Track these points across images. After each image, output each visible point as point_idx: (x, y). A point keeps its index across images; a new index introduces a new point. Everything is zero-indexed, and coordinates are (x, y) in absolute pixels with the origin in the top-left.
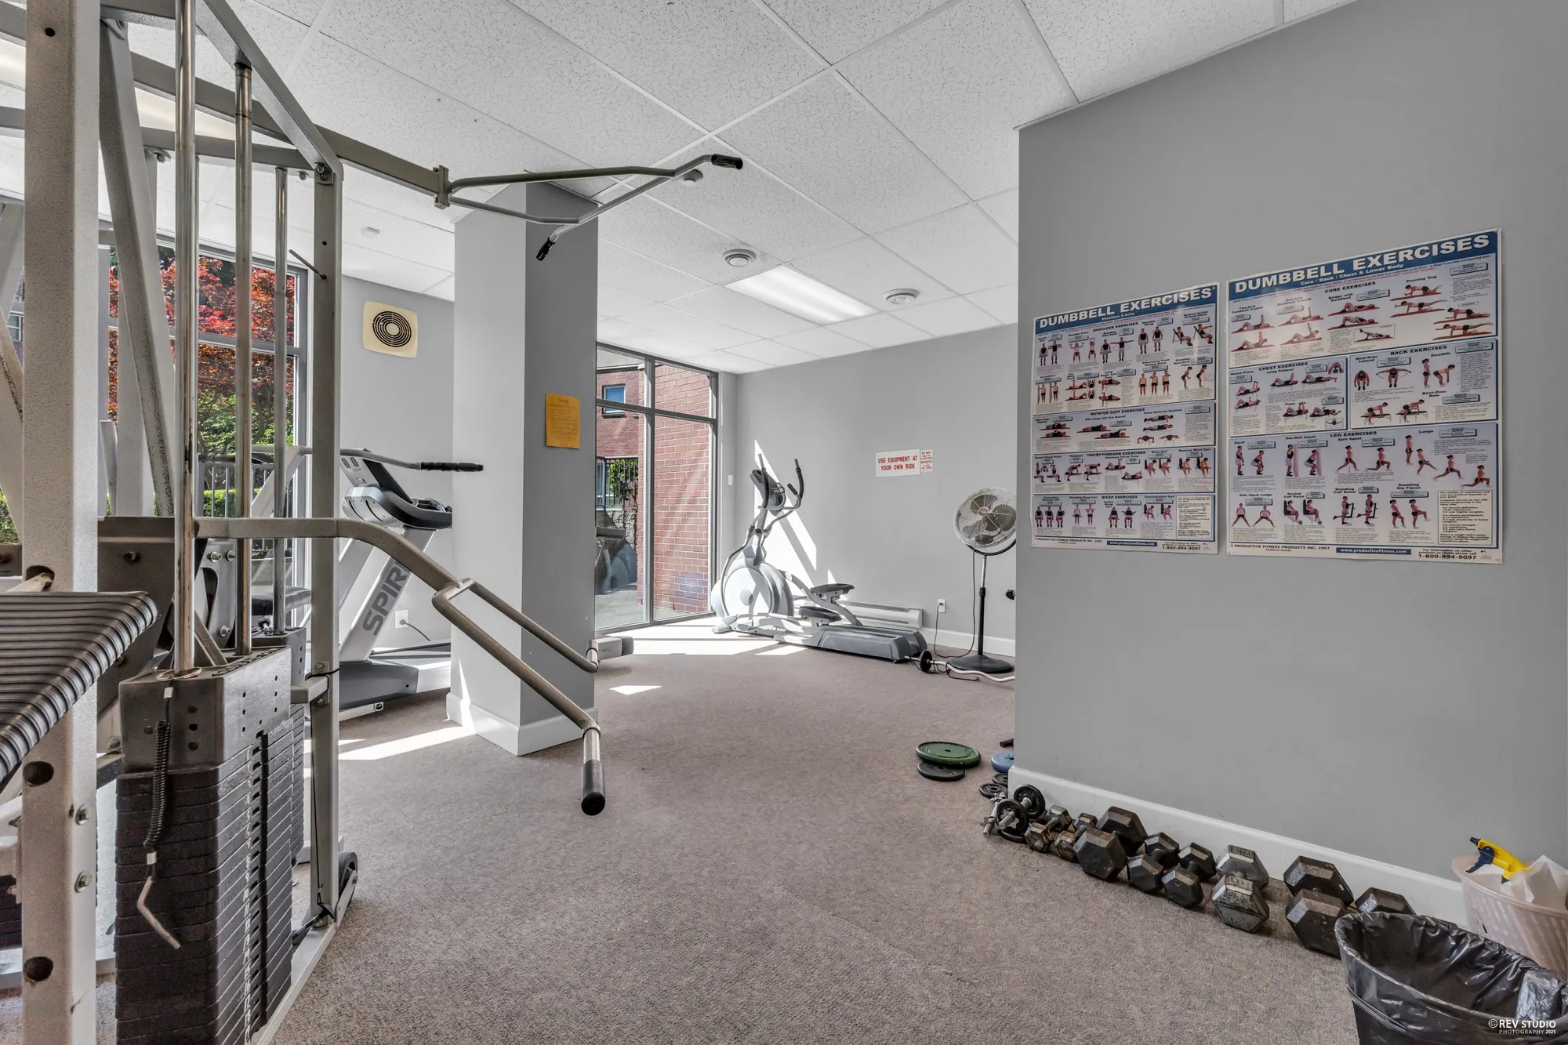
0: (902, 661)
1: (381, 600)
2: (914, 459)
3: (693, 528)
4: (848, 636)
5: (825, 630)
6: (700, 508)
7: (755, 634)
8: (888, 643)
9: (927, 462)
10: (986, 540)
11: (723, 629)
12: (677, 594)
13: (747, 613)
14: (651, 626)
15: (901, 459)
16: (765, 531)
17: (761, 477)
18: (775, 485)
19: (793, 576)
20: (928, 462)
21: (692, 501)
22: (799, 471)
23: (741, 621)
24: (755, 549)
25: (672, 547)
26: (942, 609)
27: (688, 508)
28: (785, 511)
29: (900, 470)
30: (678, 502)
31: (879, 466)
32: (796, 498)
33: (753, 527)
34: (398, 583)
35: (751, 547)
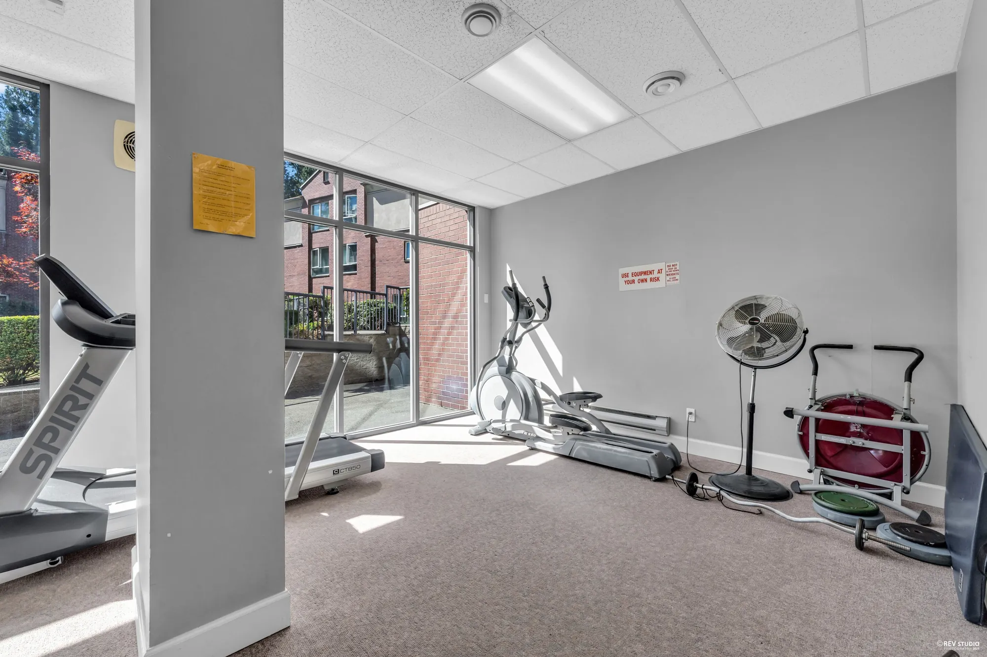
0: (662, 479)
1: (49, 436)
2: (659, 272)
3: (457, 340)
4: (600, 448)
5: (576, 439)
6: (461, 323)
7: (508, 437)
8: (646, 459)
9: (672, 275)
10: (758, 353)
11: (479, 431)
12: (444, 393)
13: (500, 418)
14: (417, 426)
15: (645, 273)
16: (516, 342)
17: (512, 293)
18: (525, 300)
19: (541, 383)
20: (674, 274)
21: (456, 317)
22: (546, 287)
23: (494, 425)
24: (507, 358)
25: (439, 355)
26: (692, 419)
27: (452, 322)
28: (534, 324)
29: (644, 283)
30: (444, 317)
31: (622, 281)
32: (544, 311)
33: (505, 339)
34: (76, 413)
35: (503, 357)
